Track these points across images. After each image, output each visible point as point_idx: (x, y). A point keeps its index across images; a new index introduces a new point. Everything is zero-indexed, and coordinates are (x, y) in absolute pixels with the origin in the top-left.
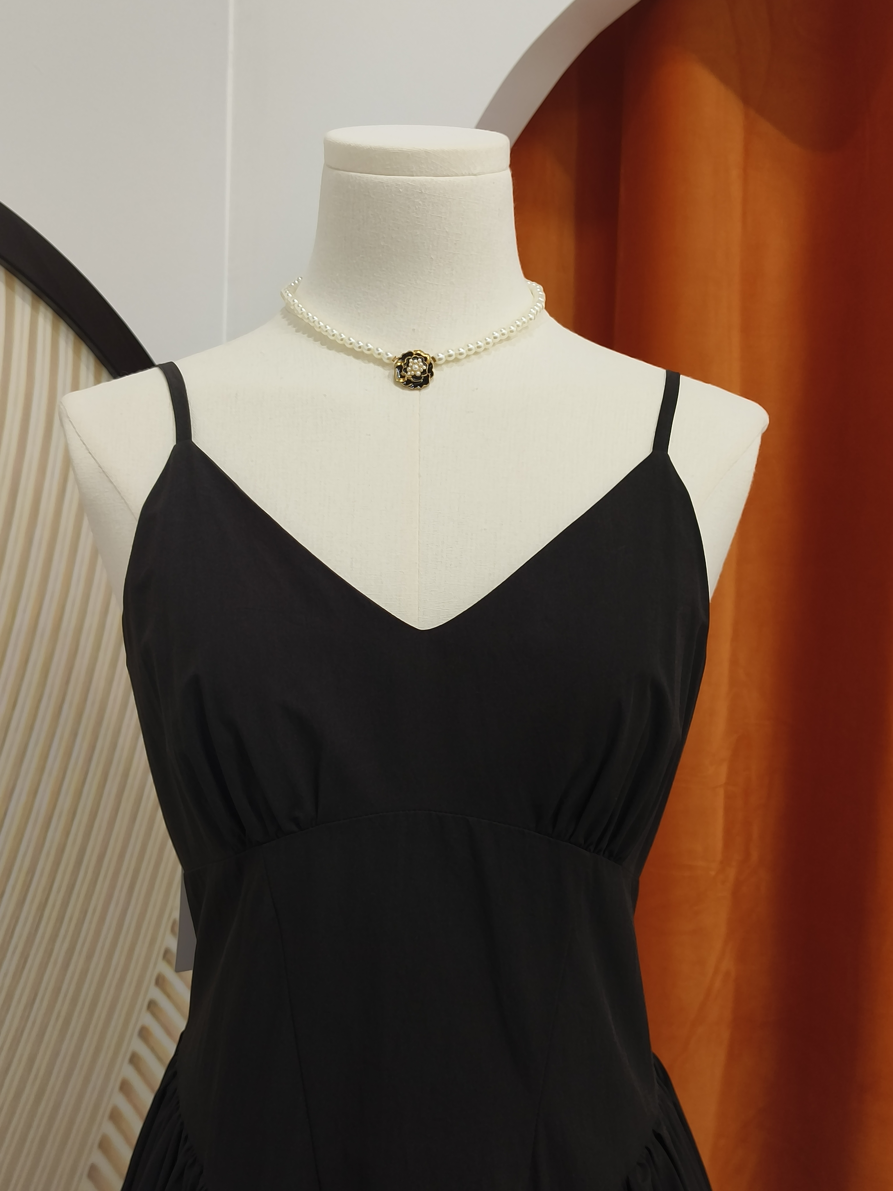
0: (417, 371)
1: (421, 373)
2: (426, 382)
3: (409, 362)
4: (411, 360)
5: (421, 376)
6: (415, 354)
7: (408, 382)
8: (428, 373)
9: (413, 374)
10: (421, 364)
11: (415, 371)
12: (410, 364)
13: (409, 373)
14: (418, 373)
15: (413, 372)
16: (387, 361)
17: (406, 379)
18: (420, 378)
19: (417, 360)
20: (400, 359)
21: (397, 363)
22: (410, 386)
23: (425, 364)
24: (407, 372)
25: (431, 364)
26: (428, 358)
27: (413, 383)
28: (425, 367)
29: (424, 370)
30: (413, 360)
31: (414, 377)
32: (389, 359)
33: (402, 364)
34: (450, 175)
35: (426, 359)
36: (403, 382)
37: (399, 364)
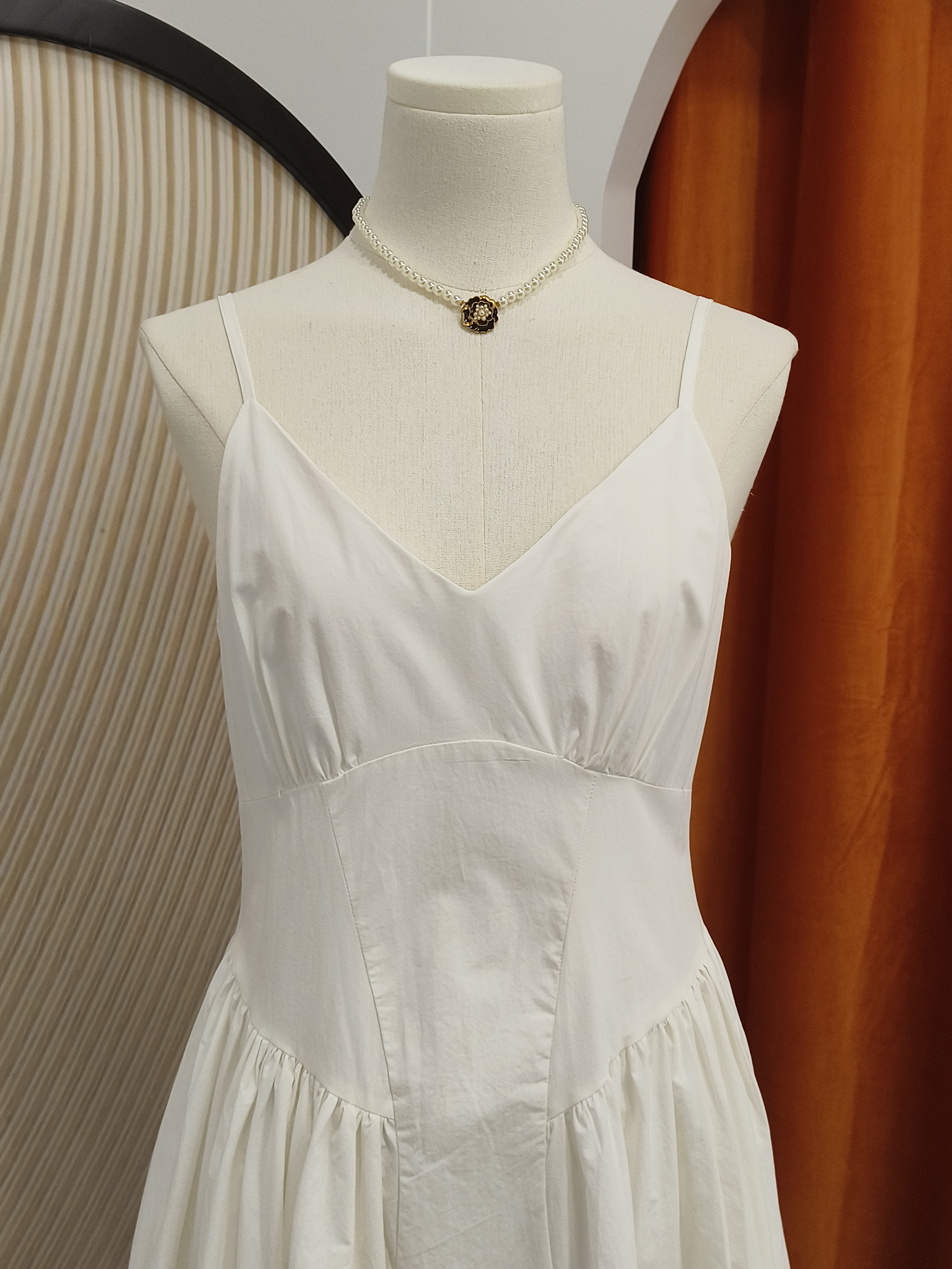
0: (483, 316)
1: (487, 318)
2: (491, 326)
3: (476, 308)
4: (478, 306)
5: (486, 320)
6: (481, 300)
7: (474, 326)
8: (493, 318)
9: (479, 319)
10: (487, 309)
11: (481, 316)
12: (477, 310)
13: (475, 318)
14: (484, 319)
15: (479, 317)
16: (455, 304)
17: (472, 323)
18: (486, 322)
19: (483, 306)
20: (467, 304)
21: (464, 308)
22: (476, 330)
23: (490, 310)
24: (473, 317)
25: (495, 309)
26: (494, 303)
27: (479, 327)
28: (490, 313)
29: (489, 315)
30: (480, 305)
31: (480, 321)
32: (457, 302)
33: (470, 308)
34: (509, 113)
35: (491, 304)
36: (469, 326)
37: (466, 308)
